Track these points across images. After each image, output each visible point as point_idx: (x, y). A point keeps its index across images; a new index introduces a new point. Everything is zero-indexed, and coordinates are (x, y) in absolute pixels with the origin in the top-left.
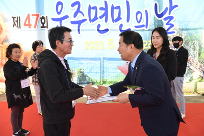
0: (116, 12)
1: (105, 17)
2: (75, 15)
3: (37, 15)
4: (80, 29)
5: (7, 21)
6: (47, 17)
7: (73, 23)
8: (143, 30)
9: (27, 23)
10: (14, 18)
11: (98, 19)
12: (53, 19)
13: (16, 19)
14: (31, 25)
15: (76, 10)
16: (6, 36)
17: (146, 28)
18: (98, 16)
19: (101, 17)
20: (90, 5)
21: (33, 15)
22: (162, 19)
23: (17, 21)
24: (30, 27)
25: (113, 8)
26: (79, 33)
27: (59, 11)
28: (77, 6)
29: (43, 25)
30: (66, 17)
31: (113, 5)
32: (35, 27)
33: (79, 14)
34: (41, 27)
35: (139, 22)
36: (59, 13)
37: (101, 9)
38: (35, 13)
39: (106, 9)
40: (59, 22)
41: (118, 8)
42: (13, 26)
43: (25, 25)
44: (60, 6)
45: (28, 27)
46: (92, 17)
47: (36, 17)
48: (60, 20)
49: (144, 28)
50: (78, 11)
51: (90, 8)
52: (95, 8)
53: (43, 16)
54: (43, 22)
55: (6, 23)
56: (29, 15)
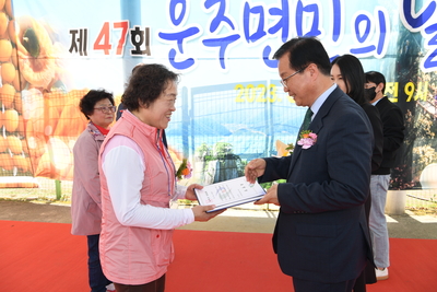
0: (308, 18)
1: (281, 30)
2: (214, 27)
3: (124, 25)
4: (226, 57)
5: (58, 40)
6: (147, 30)
7: (207, 42)
8: (372, 57)
9: (102, 42)
10: (73, 32)
11: (265, 34)
12: (162, 36)
13: (77, 36)
14: (110, 47)
15: (214, 15)
16: (56, 75)
17: (379, 53)
18: (266, 29)
19: (272, 31)
20: (247, 4)
21: (116, 25)
22: (422, 29)
23: (80, 40)
24: (107, 53)
25: (300, 9)
26: (223, 67)
27: (177, 17)
28: (216, 6)
29: (138, 48)
30: (193, 31)
31: (300, 4)
32: (118, 53)
33: (223, 23)
34: (133, 52)
35: (361, 40)
36: (176, 22)
37: (273, 11)
38: (120, 21)
39: (284, 12)
40: (176, 41)
41: (314, 8)
42: (71, 51)
43: (97, 46)
44: (179, 7)
45: (102, 51)
46: (253, 30)
47: (122, 29)
48: (179, 37)
49: (374, 53)
50: (220, 17)
51: (248, 10)
52: (259, 10)
53: (137, 29)
54: (138, 40)
55: (56, 43)
56: (106, 25)
